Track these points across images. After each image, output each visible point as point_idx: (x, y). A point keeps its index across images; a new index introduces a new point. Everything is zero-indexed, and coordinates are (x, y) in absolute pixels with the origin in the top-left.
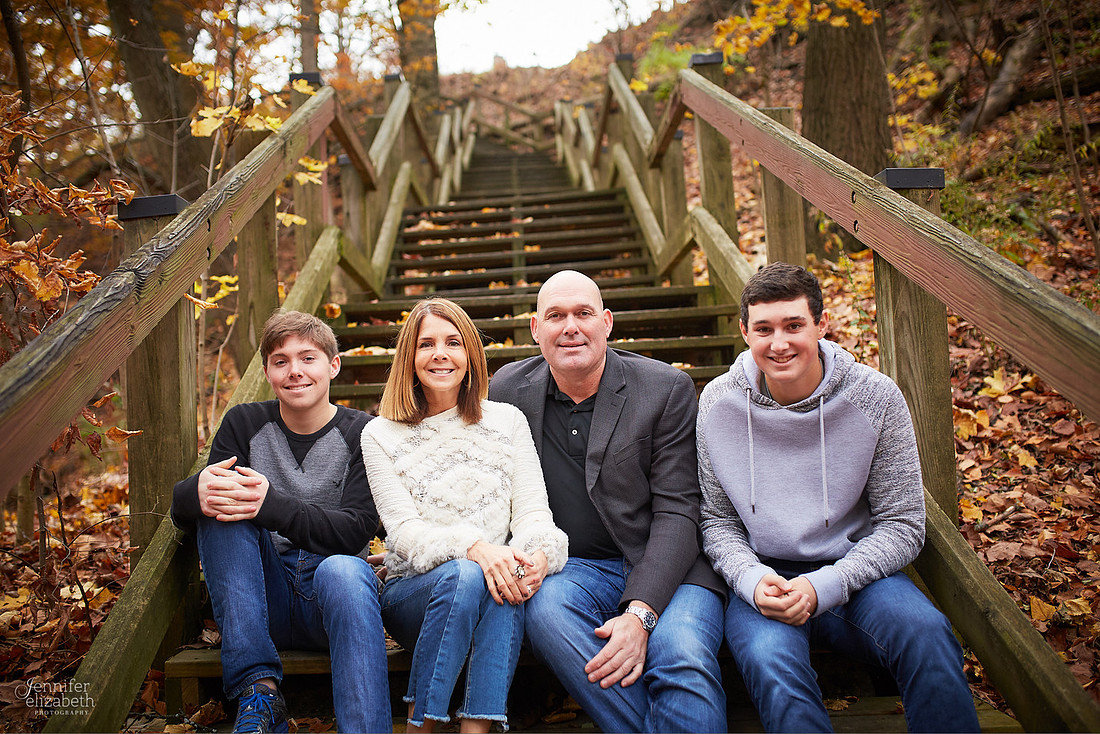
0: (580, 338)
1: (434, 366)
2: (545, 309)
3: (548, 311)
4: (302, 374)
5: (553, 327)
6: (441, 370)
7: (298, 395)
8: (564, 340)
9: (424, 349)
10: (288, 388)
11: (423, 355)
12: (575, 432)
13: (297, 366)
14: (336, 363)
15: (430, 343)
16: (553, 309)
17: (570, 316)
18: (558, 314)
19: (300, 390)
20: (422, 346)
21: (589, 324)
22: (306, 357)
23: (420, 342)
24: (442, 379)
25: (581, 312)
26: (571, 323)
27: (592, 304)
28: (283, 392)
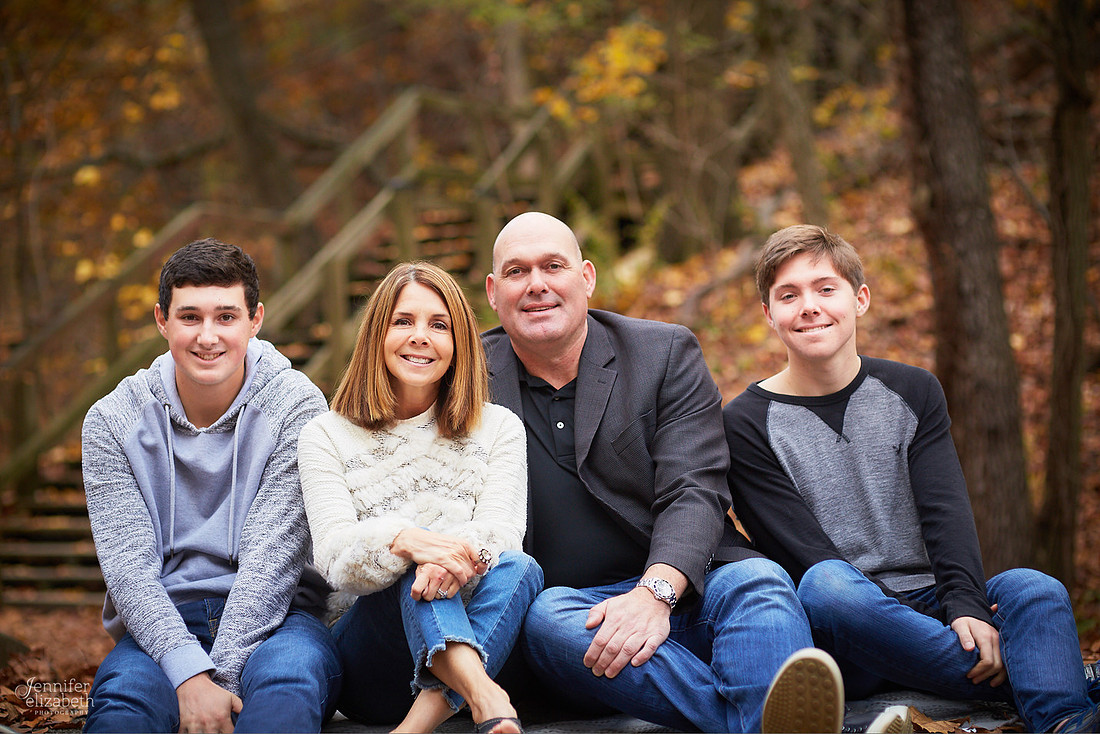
0: (550, 298)
1: (408, 350)
2: (502, 263)
3: (505, 267)
4: (819, 310)
5: (515, 286)
6: (419, 357)
7: (815, 340)
8: (528, 302)
9: (399, 326)
10: (799, 331)
11: (396, 335)
12: (560, 425)
13: (810, 300)
14: (863, 295)
15: (408, 320)
16: (513, 262)
17: (536, 271)
18: (520, 268)
19: (816, 332)
20: (398, 322)
21: (561, 280)
22: (822, 287)
23: (396, 316)
24: (417, 370)
25: (549, 264)
26: (538, 278)
27: (563, 253)
28: (795, 337)
